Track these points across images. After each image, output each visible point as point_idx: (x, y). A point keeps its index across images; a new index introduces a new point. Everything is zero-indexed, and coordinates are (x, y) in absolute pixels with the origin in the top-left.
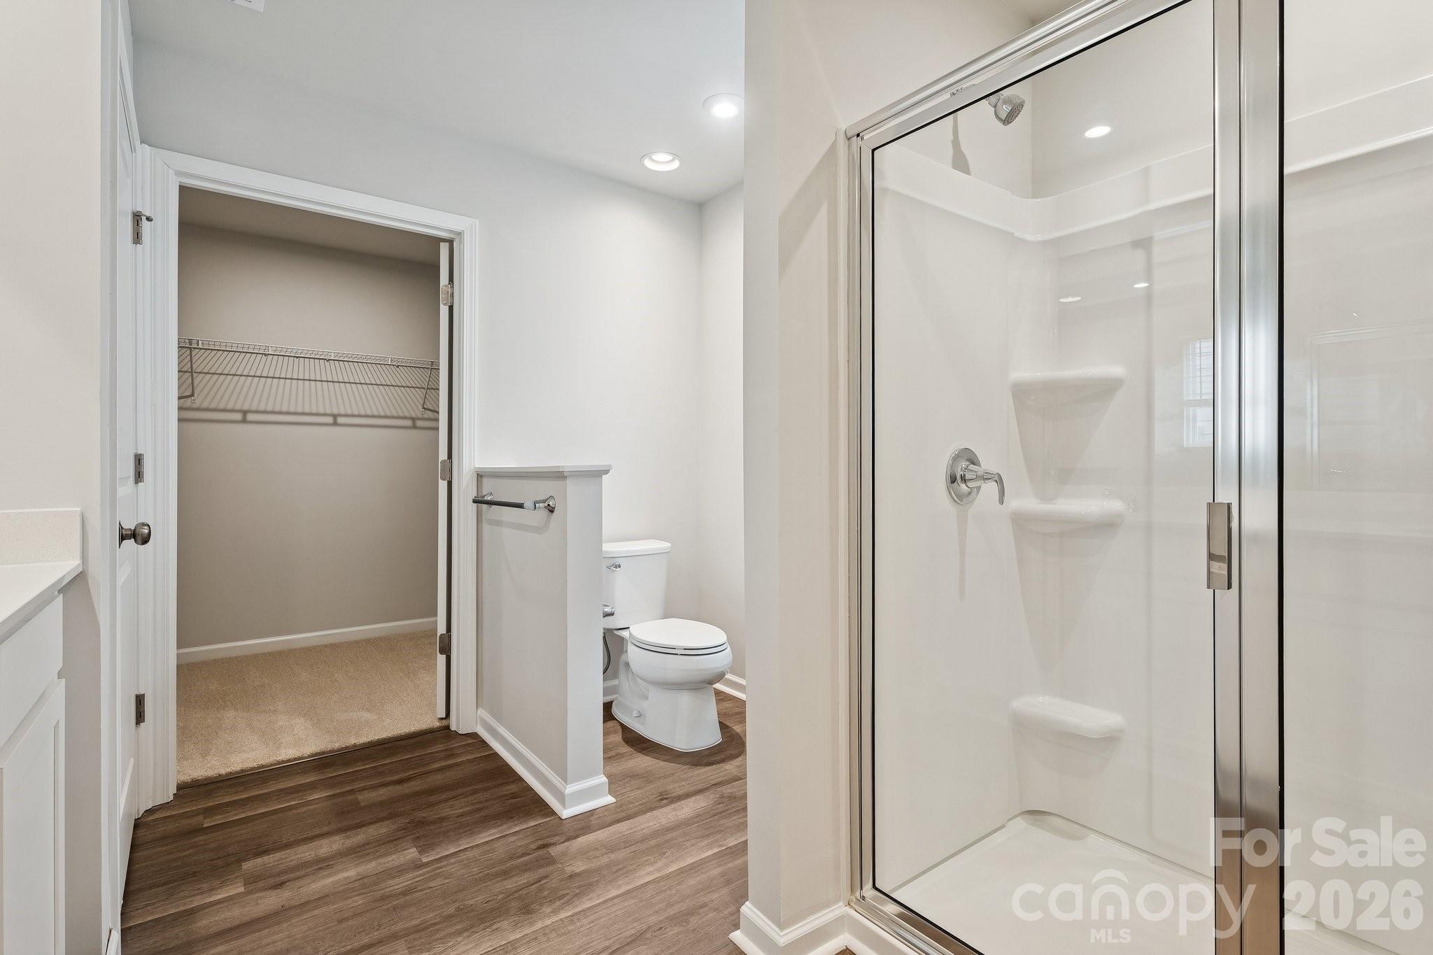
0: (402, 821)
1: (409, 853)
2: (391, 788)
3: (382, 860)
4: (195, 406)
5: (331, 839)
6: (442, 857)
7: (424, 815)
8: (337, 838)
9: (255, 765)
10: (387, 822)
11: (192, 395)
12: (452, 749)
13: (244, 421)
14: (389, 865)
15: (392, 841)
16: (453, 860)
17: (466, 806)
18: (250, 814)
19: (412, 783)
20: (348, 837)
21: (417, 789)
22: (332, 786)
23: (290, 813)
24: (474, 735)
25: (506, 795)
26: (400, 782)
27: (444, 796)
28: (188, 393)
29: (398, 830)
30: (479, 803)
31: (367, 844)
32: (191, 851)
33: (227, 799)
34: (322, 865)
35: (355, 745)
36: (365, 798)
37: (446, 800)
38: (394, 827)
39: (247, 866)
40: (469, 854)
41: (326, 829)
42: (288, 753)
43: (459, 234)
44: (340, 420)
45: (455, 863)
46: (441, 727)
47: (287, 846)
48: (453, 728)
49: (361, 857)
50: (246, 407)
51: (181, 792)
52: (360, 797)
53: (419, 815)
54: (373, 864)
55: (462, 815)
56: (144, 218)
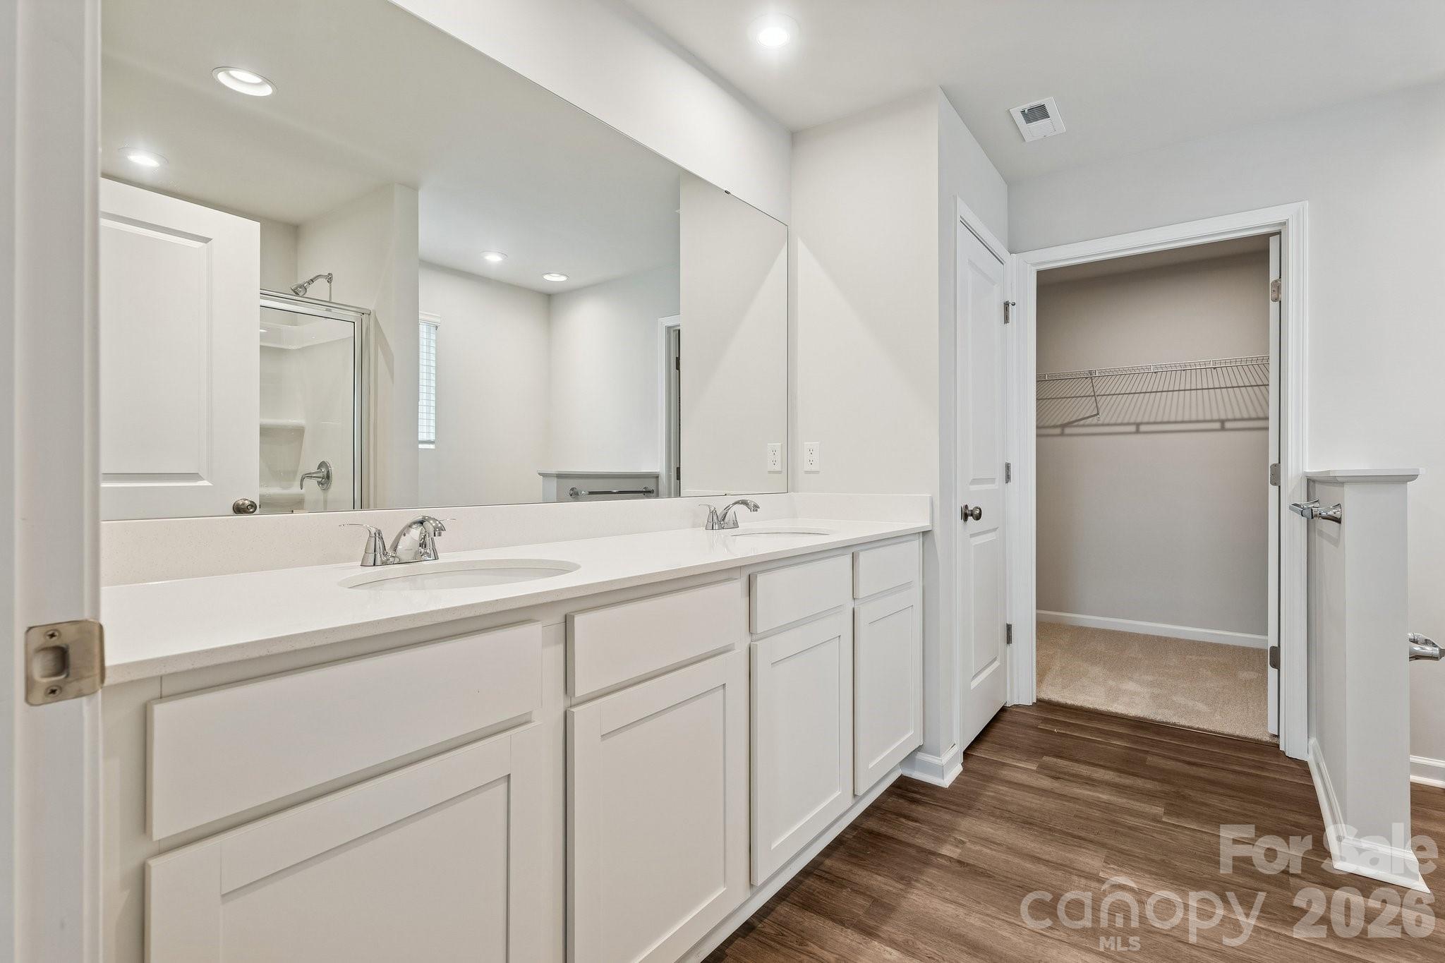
0: (1167, 788)
1: (1157, 809)
2: (1179, 764)
3: (1132, 802)
4: (1100, 422)
5: (1108, 772)
6: (1181, 826)
7: (1191, 794)
8: (1111, 773)
9: (1091, 706)
10: (1156, 783)
11: (1098, 414)
12: (1267, 763)
13: (1138, 432)
14: (1135, 808)
15: (1150, 796)
16: (1188, 833)
17: (1238, 808)
18: (1068, 733)
19: (1201, 769)
20: (1120, 777)
21: (1202, 775)
22: (1135, 742)
23: (1093, 745)
24: (1304, 764)
25: (1288, 820)
26: (1189, 763)
27: (1221, 791)
28: (1095, 413)
29: (1161, 792)
30: (1253, 811)
31: (1130, 787)
32: (1023, 736)
33: (1061, 719)
34: (1090, 782)
35: (1175, 724)
36: (1151, 760)
37: (1221, 795)
38: (1159, 788)
39: (1046, 758)
40: (1206, 837)
41: (1109, 764)
42: (1118, 708)
43: (1284, 224)
44: (1228, 425)
45: (1187, 835)
46: (1270, 743)
47: (1077, 761)
48: (1282, 748)
49: (1119, 792)
50: (1139, 420)
51: (1039, 703)
52: (1149, 758)
53: (1188, 792)
54: (1125, 800)
55: (1226, 811)
56: (1010, 305)
